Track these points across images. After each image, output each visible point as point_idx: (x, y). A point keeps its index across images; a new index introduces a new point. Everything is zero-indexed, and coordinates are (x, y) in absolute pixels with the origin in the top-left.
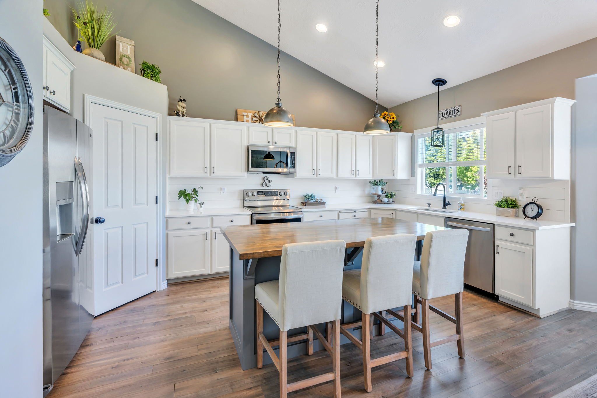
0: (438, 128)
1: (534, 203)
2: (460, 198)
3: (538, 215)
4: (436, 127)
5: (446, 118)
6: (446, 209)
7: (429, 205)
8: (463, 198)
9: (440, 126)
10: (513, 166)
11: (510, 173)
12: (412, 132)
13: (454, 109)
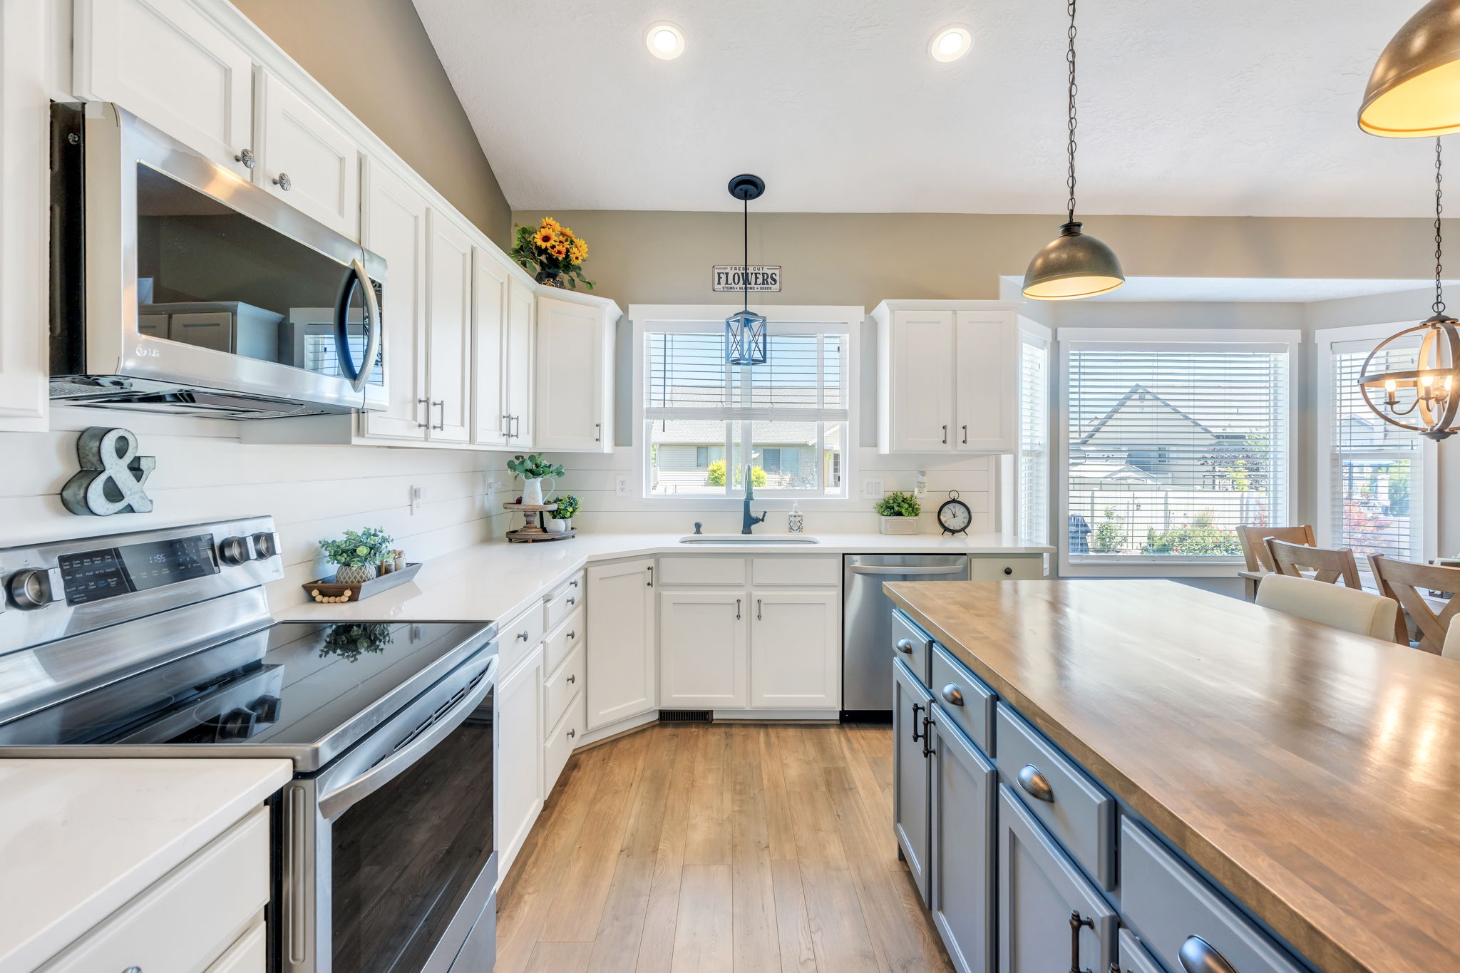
1: (954, 501)
2: (792, 502)
3: (968, 524)
5: (738, 289)
6: (750, 532)
7: (698, 526)
8: (799, 502)
12: (625, 309)
13: (761, 271)
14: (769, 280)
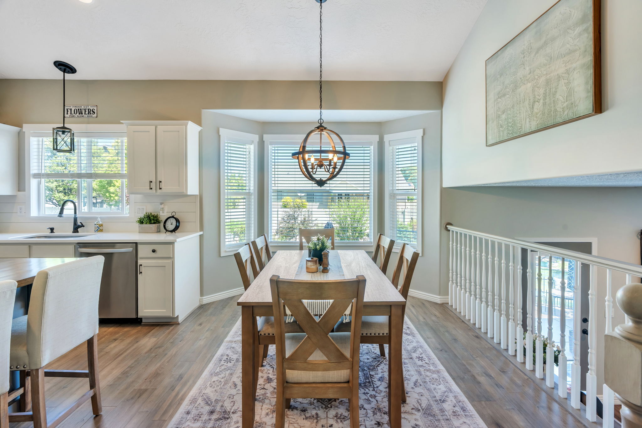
0: (64, 127)
1: (173, 217)
2: (97, 218)
3: (177, 228)
4: (62, 125)
5: (77, 117)
6: (78, 232)
7: (52, 230)
8: (100, 218)
9: (66, 126)
10: (154, 181)
11: (151, 189)
12: (20, 126)
13: (87, 108)
14: (91, 112)
